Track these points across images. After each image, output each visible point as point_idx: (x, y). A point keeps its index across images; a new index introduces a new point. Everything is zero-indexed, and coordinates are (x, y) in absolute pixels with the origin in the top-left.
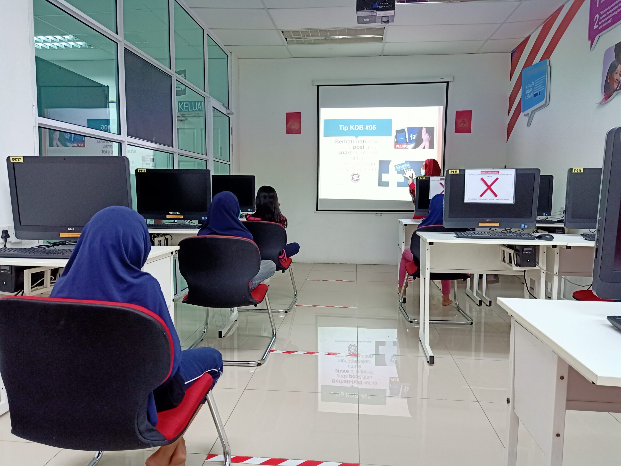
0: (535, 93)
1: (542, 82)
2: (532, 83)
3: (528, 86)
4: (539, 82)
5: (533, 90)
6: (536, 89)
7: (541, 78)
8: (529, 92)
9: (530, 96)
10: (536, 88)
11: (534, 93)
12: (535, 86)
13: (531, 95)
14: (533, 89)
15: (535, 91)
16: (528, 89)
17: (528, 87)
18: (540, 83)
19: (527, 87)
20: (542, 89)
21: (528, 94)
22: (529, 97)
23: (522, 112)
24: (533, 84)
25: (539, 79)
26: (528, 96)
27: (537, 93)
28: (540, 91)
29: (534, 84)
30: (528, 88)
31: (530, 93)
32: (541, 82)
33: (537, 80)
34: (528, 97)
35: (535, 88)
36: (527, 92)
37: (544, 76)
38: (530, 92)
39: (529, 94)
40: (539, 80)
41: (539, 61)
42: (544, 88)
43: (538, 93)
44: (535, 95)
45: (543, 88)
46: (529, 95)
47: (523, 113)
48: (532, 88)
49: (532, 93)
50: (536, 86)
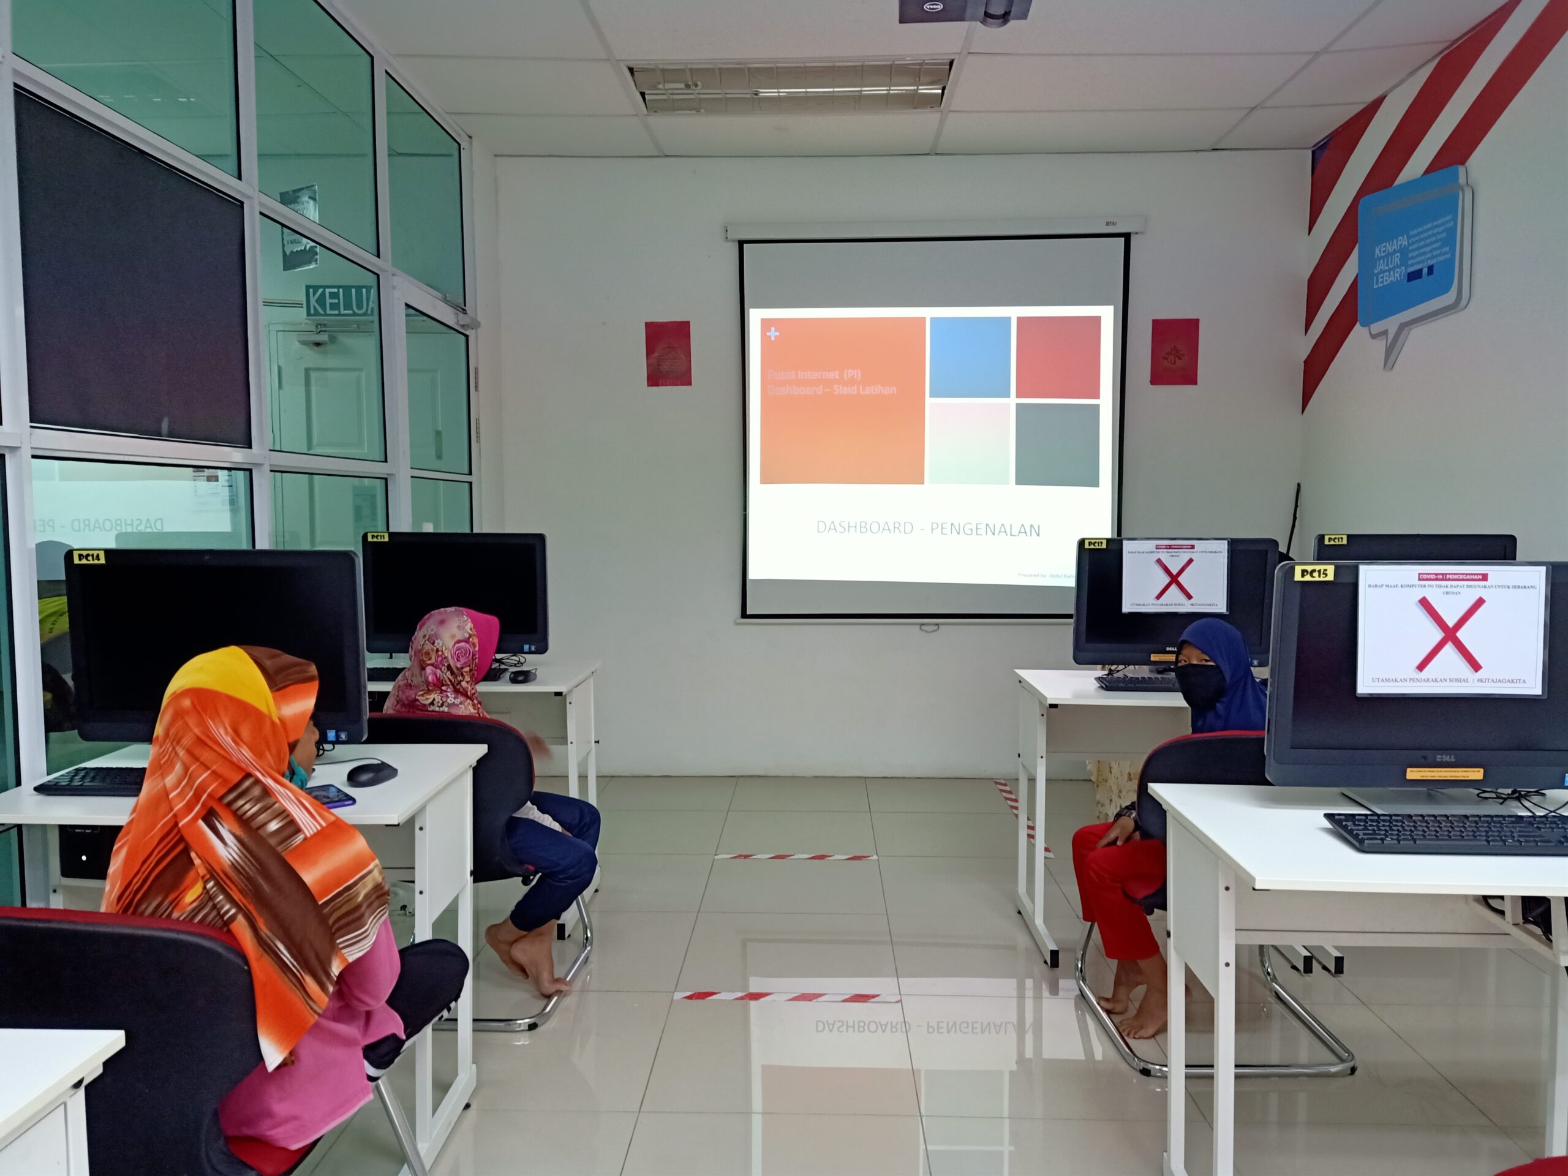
0: (1411, 269)
1: (1439, 237)
2: (1401, 238)
3: (1383, 249)
4: (1425, 235)
5: (1404, 261)
6: (1413, 258)
7: (1435, 223)
8: (1387, 265)
9: (1393, 279)
10: (1417, 252)
11: (1406, 269)
12: (1411, 248)
13: (1398, 275)
14: (1401, 255)
15: (1413, 265)
16: (1383, 258)
17: (1384, 251)
18: (1433, 239)
19: (1377, 251)
20: (1441, 258)
21: (1382, 272)
22: (1389, 282)
23: (1363, 325)
24: (1403, 241)
25: (1425, 227)
26: (1385, 279)
27: (1421, 271)
28: (1431, 262)
29: (1406, 243)
30: (1382, 254)
31: (1393, 269)
32: (1434, 235)
33: (1420, 230)
34: (1382, 282)
35: (1410, 255)
36: (1382, 266)
37: (1448, 218)
38: (1391, 267)
39: (1389, 271)
40: (1427, 230)
41: (1422, 173)
42: (1448, 256)
43: (1425, 271)
44: (1414, 276)
45: (1446, 253)
46: (1387, 273)
47: (1367, 328)
48: (1399, 254)
49: (1397, 270)
50: (1418, 249)
